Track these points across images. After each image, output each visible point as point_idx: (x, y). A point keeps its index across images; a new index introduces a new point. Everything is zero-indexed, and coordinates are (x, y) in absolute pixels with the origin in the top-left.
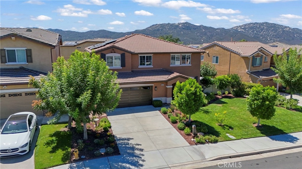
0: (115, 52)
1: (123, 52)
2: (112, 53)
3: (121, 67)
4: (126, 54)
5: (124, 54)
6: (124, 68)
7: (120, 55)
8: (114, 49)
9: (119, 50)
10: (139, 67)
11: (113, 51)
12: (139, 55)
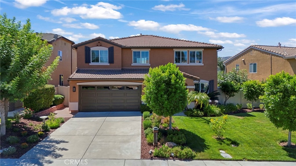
0: (101, 46)
1: (112, 46)
2: (97, 46)
3: (109, 63)
4: (115, 48)
5: (113, 47)
6: (112, 64)
7: (107, 49)
8: (100, 42)
9: (106, 44)
10: (132, 65)
11: (99, 44)
12: (132, 49)
